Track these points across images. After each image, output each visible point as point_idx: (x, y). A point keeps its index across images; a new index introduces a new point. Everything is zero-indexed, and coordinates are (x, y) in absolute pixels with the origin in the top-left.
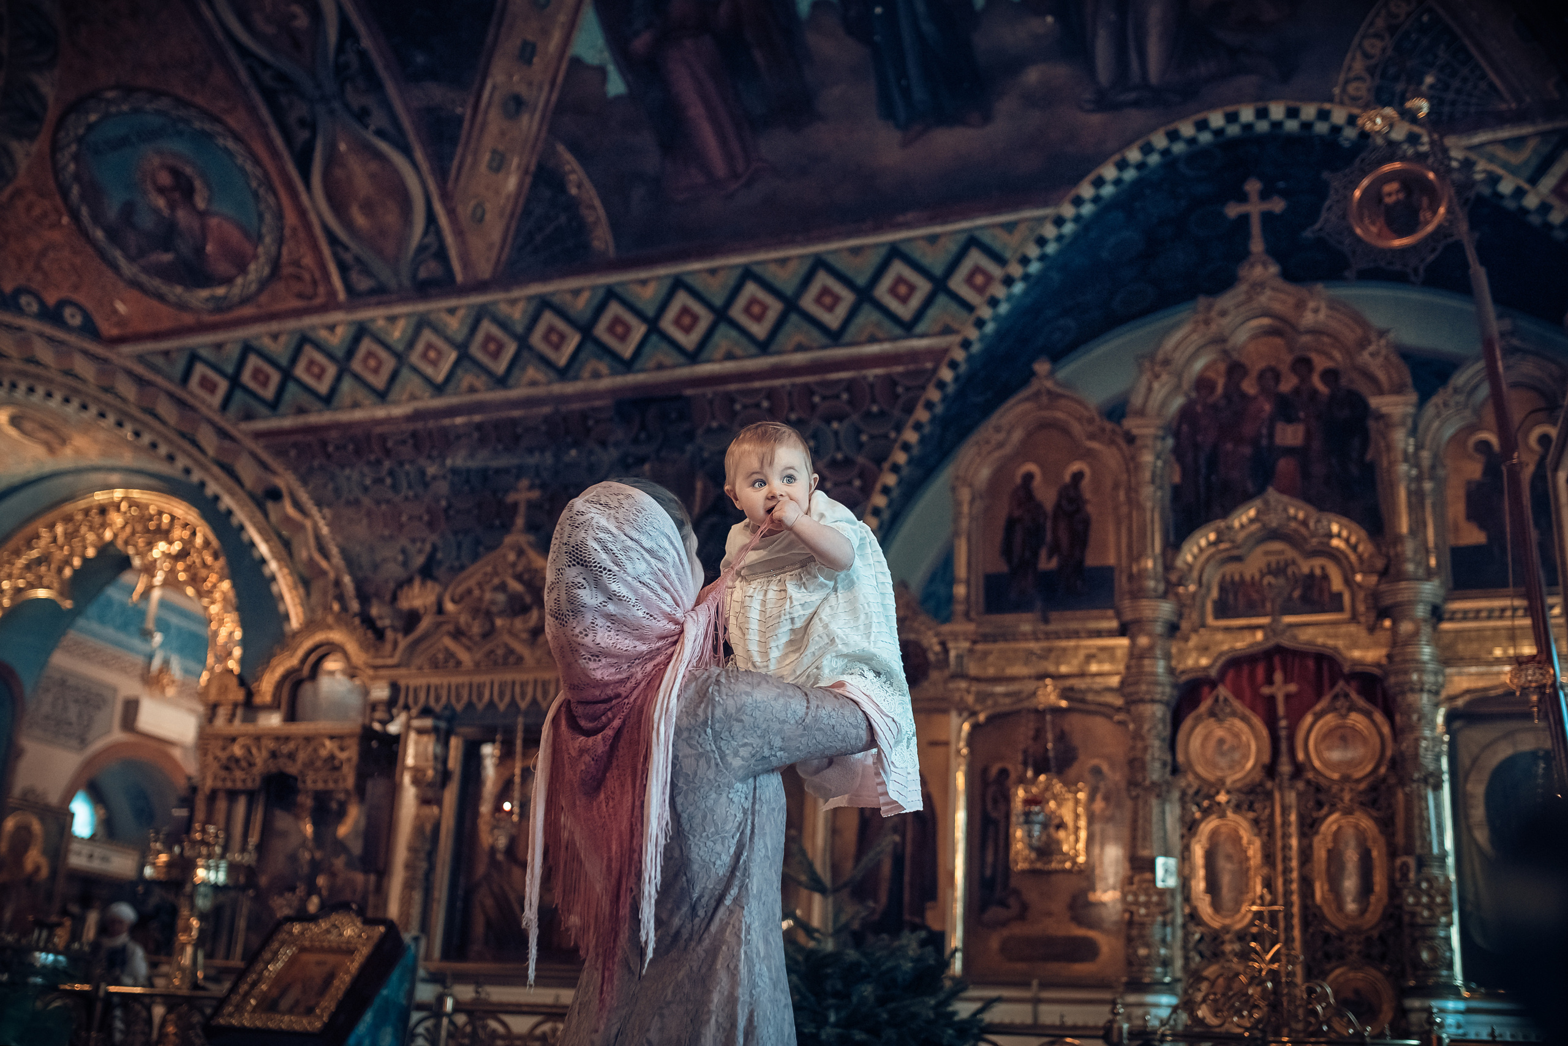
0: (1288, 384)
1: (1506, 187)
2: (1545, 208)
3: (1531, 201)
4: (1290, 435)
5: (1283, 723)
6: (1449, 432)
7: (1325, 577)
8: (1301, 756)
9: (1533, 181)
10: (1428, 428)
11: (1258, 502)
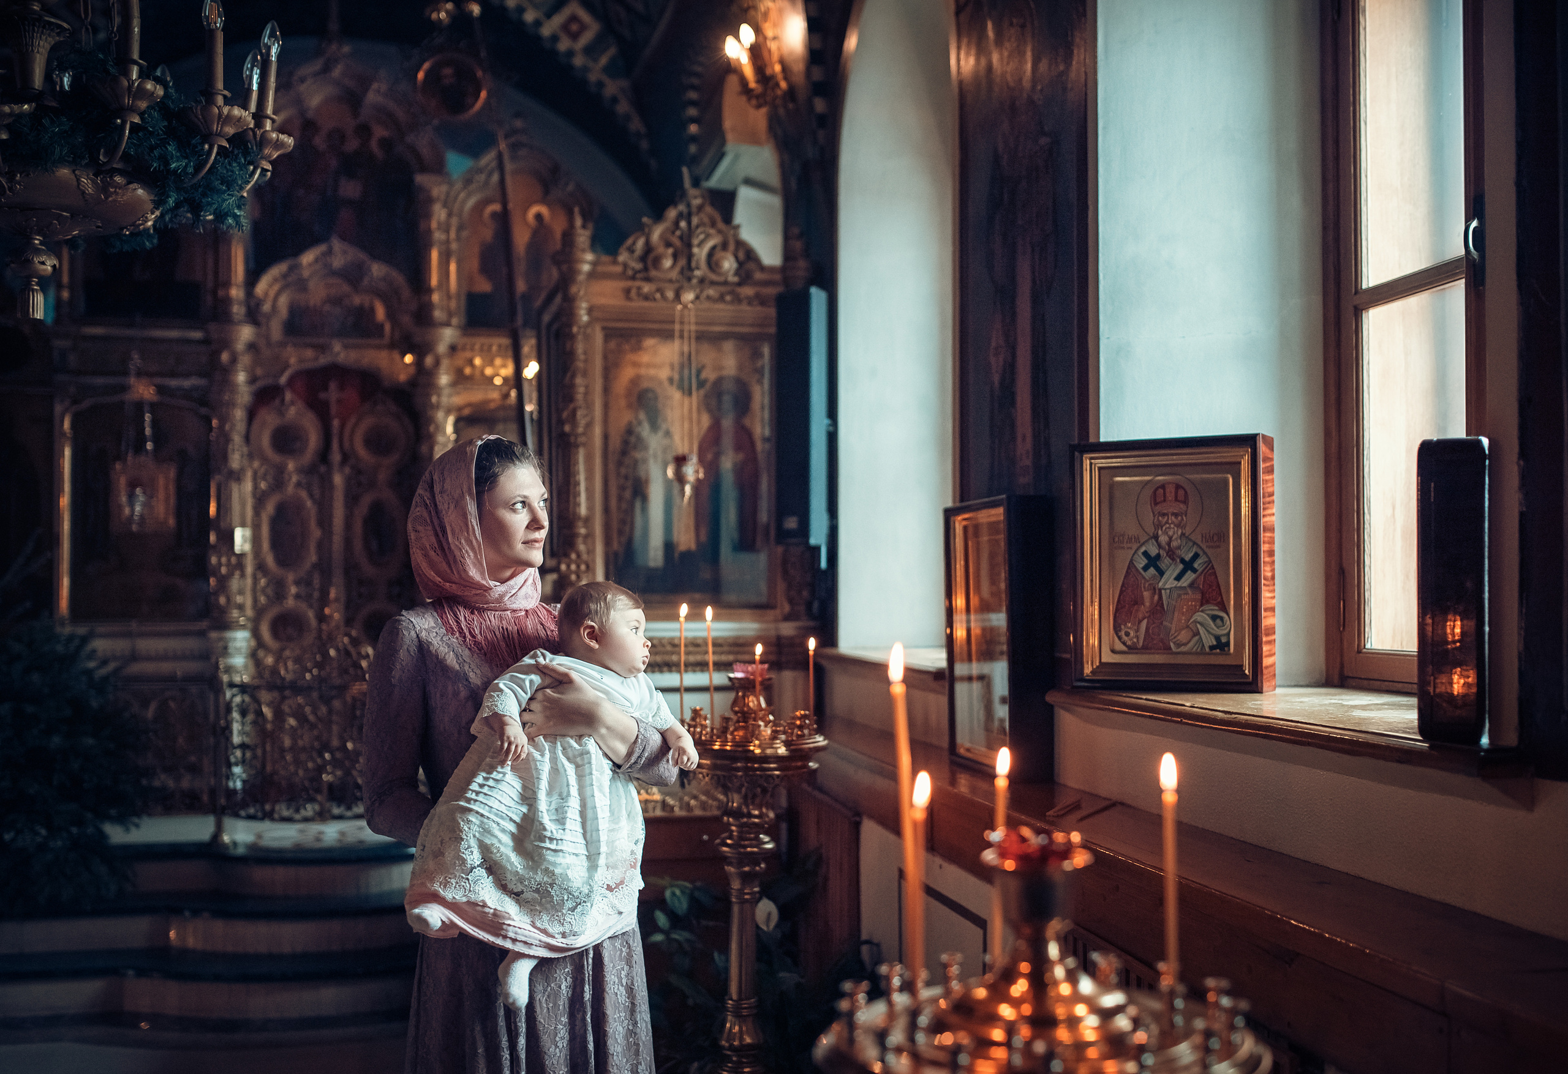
0: (352, 145)
1: (529, 17)
2: (555, 38)
3: (546, 31)
4: (350, 189)
5: (336, 423)
6: (471, 203)
7: (372, 310)
8: (347, 444)
9: (549, 15)
10: (456, 198)
11: (322, 248)
